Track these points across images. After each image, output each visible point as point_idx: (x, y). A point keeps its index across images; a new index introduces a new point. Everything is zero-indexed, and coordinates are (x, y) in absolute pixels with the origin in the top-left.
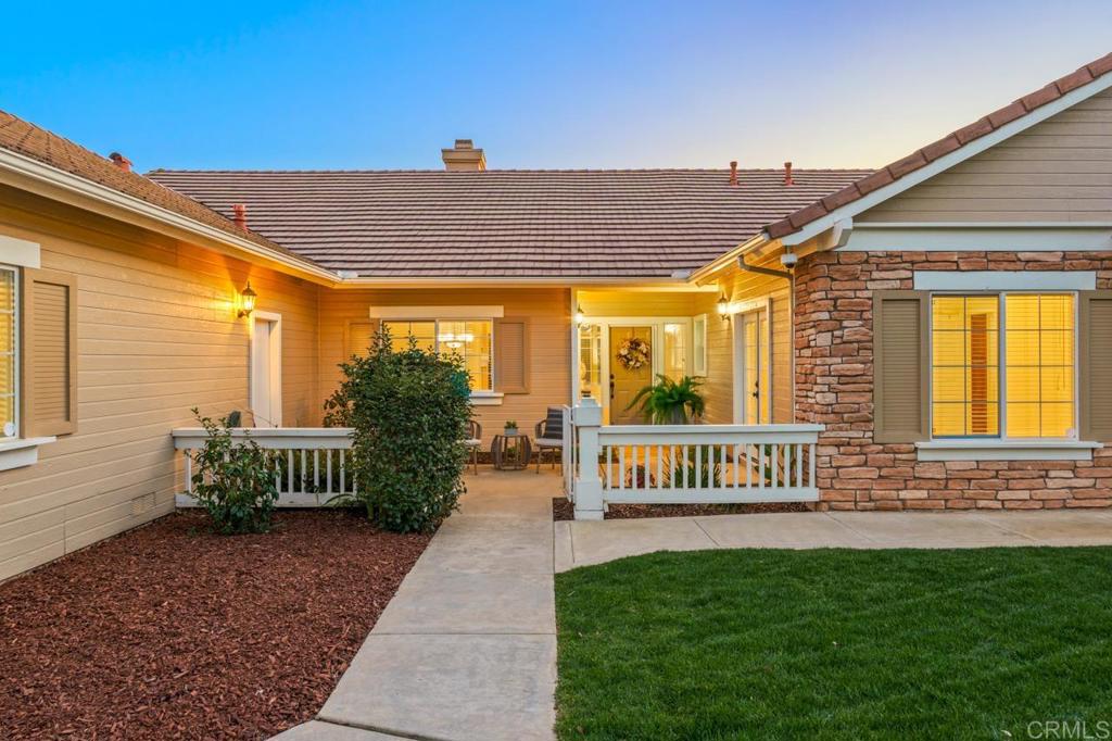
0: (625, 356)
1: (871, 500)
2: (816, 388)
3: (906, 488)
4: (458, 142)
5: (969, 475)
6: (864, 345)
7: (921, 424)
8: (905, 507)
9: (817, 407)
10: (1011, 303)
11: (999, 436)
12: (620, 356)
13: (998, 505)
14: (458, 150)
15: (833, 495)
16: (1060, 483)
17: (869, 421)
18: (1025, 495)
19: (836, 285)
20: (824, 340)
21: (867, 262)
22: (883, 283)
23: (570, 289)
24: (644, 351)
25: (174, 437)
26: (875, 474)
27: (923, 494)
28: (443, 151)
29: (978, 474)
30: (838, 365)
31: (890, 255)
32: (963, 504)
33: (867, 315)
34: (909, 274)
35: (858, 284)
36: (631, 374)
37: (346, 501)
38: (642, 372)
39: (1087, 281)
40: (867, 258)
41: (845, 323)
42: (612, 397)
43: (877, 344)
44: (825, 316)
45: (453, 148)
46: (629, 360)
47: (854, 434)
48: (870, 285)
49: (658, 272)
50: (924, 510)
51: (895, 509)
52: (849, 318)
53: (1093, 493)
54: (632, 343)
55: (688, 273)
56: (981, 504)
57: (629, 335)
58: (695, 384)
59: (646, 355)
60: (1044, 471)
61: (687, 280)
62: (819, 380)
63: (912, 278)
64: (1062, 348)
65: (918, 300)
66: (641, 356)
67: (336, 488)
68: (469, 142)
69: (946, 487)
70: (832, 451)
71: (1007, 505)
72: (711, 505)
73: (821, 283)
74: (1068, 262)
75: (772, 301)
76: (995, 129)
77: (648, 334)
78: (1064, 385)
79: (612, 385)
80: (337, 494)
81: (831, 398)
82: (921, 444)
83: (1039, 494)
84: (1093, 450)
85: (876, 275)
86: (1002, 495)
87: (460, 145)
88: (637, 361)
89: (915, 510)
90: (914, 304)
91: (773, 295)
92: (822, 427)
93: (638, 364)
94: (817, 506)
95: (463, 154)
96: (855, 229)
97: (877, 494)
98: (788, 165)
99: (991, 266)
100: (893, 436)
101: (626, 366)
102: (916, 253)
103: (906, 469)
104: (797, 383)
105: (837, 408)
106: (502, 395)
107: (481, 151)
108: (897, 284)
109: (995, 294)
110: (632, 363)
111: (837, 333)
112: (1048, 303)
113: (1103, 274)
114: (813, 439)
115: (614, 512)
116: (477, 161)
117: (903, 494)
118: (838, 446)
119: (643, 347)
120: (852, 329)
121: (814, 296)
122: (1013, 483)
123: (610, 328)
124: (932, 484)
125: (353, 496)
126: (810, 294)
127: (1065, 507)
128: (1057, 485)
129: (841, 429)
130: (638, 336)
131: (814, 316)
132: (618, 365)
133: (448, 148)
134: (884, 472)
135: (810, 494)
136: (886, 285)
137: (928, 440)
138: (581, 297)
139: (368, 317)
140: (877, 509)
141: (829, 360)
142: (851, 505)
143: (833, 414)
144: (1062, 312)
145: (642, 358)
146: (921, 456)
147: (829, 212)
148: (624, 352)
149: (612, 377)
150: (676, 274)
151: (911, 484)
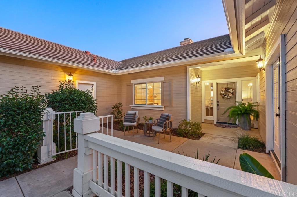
0: (223, 94)
12: (221, 94)
24: (232, 92)
36: (226, 101)
38: (231, 100)
42: (218, 109)
46: (225, 96)
54: (226, 89)
57: (225, 86)
59: (232, 93)
66: (230, 94)
77: (233, 85)
79: (218, 105)
93: (229, 97)
106: (163, 107)
110: (226, 97)
119: (231, 91)
123: (217, 84)
130: (229, 86)
132: (220, 97)
139: (130, 83)
145: (230, 95)
148: (222, 92)
149: (218, 102)
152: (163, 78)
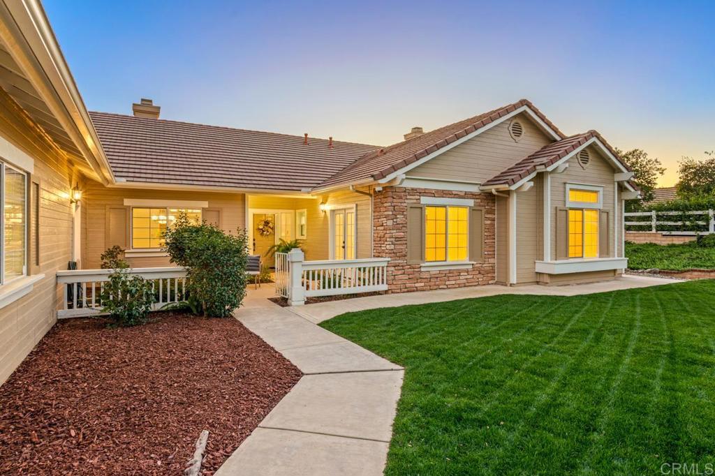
0: (262, 229)
1: (406, 288)
2: (386, 243)
3: (417, 282)
4: (142, 100)
5: (437, 276)
6: (404, 225)
7: (422, 257)
8: (417, 290)
9: (387, 251)
10: (450, 210)
11: (446, 261)
12: (259, 229)
13: (445, 287)
14: (142, 105)
15: (393, 287)
16: (464, 277)
17: (405, 256)
18: (454, 282)
19: (395, 200)
20: (390, 223)
21: (405, 192)
22: (411, 201)
23: (244, 194)
24: (271, 227)
25: (57, 277)
26: (407, 277)
27: (423, 284)
28: (134, 104)
29: (440, 275)
30: (395, 233)
31: (413, 189)
32: (435, 287)
33: (405, 213)
34: (419, 197)
35: (403, 201)
36: (264, 238)
37: (173, 307)
38: (270, 237)
39: (471, 202)
40: (405, 190)
41: (398, 216)
42: (254, 250)
43: (408, 225)
44: (391, 213)
45: (140, 103)
46: (263, 231)
47: (400, 261)
48: (406, 201)
49: (294, 188)
50: (424, 290)
51: (414, 291)
52: (398, 214)
53: (473, 280)
54: (265, 222)
55: (310, 189)
56: (441, 287)
57: (263, 219)
58: (299, 243)
59: (272, 229)
60: (459, 272)
61: (309, 193)
62: (388, 240)
63: (419, 199)
64: (464, 227)
65: (421, 208)
67: (165, 300)
68: (151, 101)
69: (430, 281)
70: (393, 269)
71: (449, 286)
72: (344, 295)
73: (390, 199)
74: (467, 195)
75: (357, 205)
76: (448, 144)
77: (273, 218)
78: (464, 241)
79: (254, 244)
80: (166, 303)
81: (392, 247)
82: (422, 265)
83: (458, 282)
84: (473, 264)
85: (408, 197)
86: (447, 283)
87: (143, 102)
88: (268, 232)
89: (421, 291)
90: (419, 210)
91: (358, 203)
92: (390, 259)
94: (386, 292)
95: (146, 109)
96: (406, 178)
97: (408, 285)
98: (331, 138)
99: (444, 195)
100: (413, 262)
101: (262, 234)
102: (422, 189)
103: (417, 275)
104: (374, 241)
105: (395, 251)
107: (159, 108)
108: (415, 201)
109: (445, 206)
110: (265, 233)
111: (395, 220)
112: (461, 210)
113: (476, 200)
114: (386, 264)
115: (309, 301)
116: (157, 113)
117: (417, 285)
118: (395, 267)
119: (271, 225)
120: (400, 218)
121: (385, 205)
122: (450, 279)
123: (254, 215)
124: (425, 280)
125: (177, 303)
126: (383, 203)
127: (465, 286)
128: (462, 279)
129: (396, 260)
130: (268, 219)
131: (386, 213)
132: (258, 234)
133: (136, 103)
134: (411, 276)
135: (384, 287)
136: (412, 201)
137: (424, 263)
138: (250, 199)
139: (123, 204)
140: (408, 292)
141: (392, 231)
142: (399, 291)
143: (393, 253)
144: (464, 214)
145: (270, 230)
146: (422, 269)
147: (395, 170)
148: (261, 227)
149: (254, 240)
150: (303, 189)
151: (419, 281)
152: (205, 204)
